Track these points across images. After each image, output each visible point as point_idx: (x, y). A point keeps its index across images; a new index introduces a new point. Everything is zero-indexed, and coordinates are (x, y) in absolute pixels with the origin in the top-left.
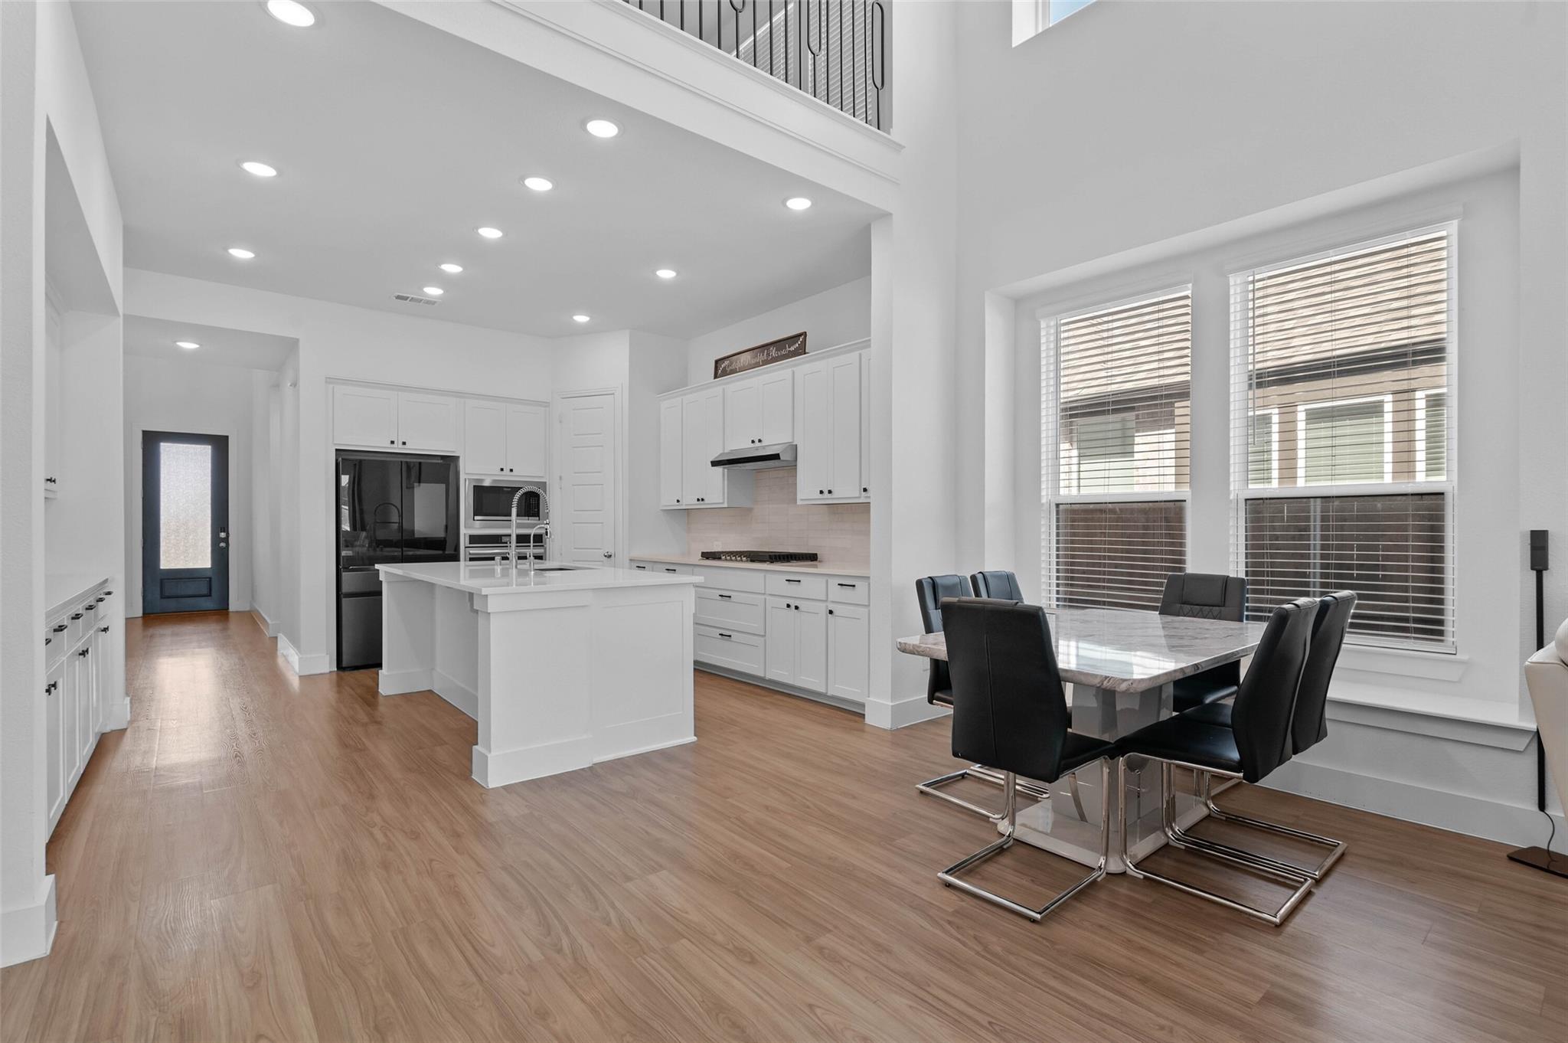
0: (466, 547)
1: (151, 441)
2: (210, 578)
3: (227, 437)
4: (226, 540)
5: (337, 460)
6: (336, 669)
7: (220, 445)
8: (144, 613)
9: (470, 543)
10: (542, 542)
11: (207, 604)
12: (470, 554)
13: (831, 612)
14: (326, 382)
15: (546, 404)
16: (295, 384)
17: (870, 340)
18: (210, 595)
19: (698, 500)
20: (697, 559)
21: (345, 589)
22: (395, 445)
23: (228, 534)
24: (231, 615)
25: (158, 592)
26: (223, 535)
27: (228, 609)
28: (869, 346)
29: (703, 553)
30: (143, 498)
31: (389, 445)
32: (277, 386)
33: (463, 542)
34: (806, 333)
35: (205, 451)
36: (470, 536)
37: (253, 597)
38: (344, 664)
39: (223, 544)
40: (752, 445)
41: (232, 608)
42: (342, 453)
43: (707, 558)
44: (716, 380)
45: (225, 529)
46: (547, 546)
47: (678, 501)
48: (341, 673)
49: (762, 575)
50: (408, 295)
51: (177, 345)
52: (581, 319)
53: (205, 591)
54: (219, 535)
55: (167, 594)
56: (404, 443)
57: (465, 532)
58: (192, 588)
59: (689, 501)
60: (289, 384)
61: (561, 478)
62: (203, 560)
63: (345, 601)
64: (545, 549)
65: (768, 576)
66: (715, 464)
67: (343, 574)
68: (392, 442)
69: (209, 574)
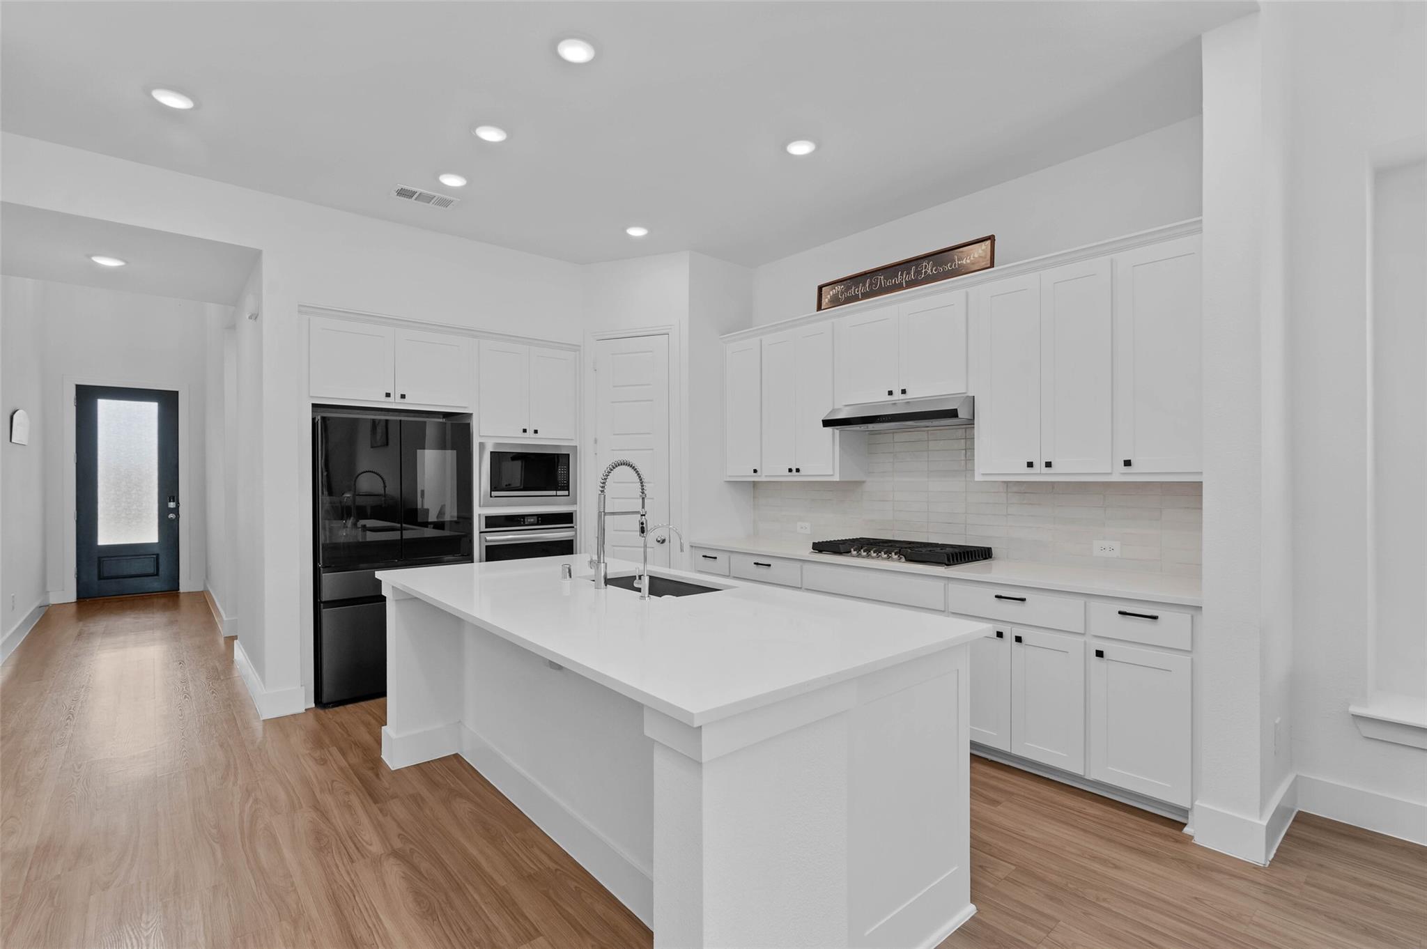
0: (481, 532)
1: (87, 397)
2: (158, 555)
3: (178, 392)
4: (176, 511)
5: (313, 419)
6: (313, 705)
7: (168, 402)
8: (78, 597)
9: (486, 527)
10: (572, 523)
11: (155, 584)
12: (486, 541)
13: (1100, 654)
14: (299, 312)
15: (575, 348)
16: (255, 317)
17: (1201, 221)
18: (157, 574)
19: (790, 470)
20: (807, 552)
21: (326, 596)
22: (391, 399)
23: (178, 503)
24: (181, 597)
25: (96, 572)
26: (172, 505)
27: (179, 590)
28: (1201, 230)
29: (814, 544)
30: (77, 463)
31: (384, 398)
32: (232, 327)
33: (478, 525)
34: (993, 236)
35: (152, 408)
36: (486, 517)
37: (207, 577)
38: (325, 699)
39: (172, 516)
40: (890, 398)
41: (183, 588)
42: (319, 410)
43: (820, 551)
44: (819, 312)
45: (175, 498)
46: (578, 527)
47: (755, 471)
48: (321, 712)
49: (941, 584)
50: (414, 189)
51: (93, 261)
52: (636, 232)
53: (151, 570)
54: (167, 505)
55: (106, 575)
56: (403, 396)
57: (480, 511)
58: (136, 567)
59: (774, 470)
60: (247, 317)
61: (596, 441)
62: (150, 535)
63: (326, 612)
64: (576, 531)
65: (952, 586)
66: (827, 423)
67: (324, 575)
68: (388, 395)
69: (157, 551)
